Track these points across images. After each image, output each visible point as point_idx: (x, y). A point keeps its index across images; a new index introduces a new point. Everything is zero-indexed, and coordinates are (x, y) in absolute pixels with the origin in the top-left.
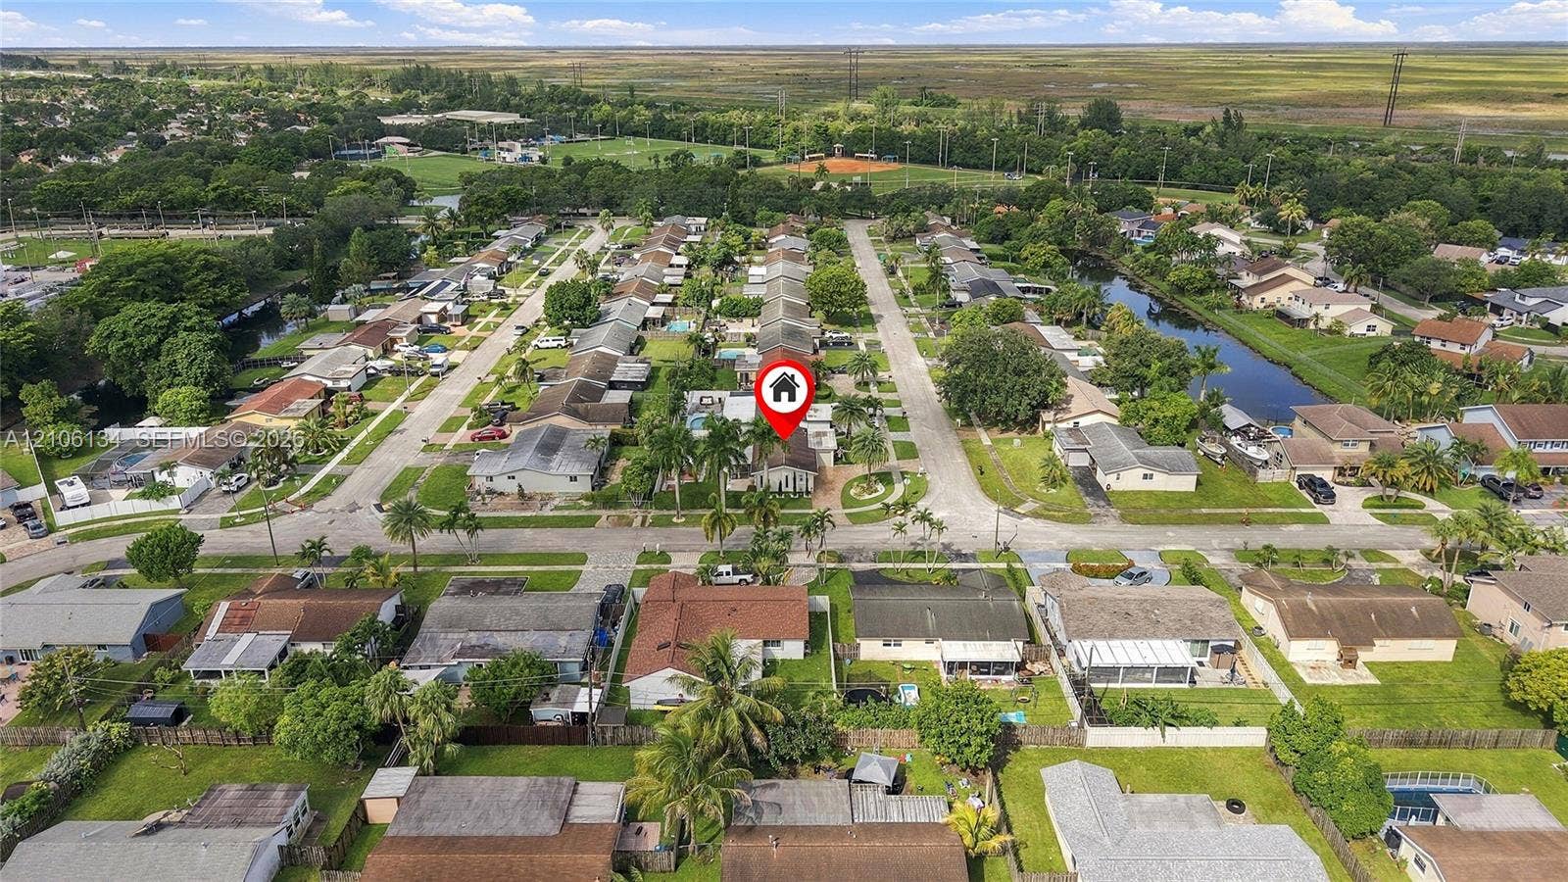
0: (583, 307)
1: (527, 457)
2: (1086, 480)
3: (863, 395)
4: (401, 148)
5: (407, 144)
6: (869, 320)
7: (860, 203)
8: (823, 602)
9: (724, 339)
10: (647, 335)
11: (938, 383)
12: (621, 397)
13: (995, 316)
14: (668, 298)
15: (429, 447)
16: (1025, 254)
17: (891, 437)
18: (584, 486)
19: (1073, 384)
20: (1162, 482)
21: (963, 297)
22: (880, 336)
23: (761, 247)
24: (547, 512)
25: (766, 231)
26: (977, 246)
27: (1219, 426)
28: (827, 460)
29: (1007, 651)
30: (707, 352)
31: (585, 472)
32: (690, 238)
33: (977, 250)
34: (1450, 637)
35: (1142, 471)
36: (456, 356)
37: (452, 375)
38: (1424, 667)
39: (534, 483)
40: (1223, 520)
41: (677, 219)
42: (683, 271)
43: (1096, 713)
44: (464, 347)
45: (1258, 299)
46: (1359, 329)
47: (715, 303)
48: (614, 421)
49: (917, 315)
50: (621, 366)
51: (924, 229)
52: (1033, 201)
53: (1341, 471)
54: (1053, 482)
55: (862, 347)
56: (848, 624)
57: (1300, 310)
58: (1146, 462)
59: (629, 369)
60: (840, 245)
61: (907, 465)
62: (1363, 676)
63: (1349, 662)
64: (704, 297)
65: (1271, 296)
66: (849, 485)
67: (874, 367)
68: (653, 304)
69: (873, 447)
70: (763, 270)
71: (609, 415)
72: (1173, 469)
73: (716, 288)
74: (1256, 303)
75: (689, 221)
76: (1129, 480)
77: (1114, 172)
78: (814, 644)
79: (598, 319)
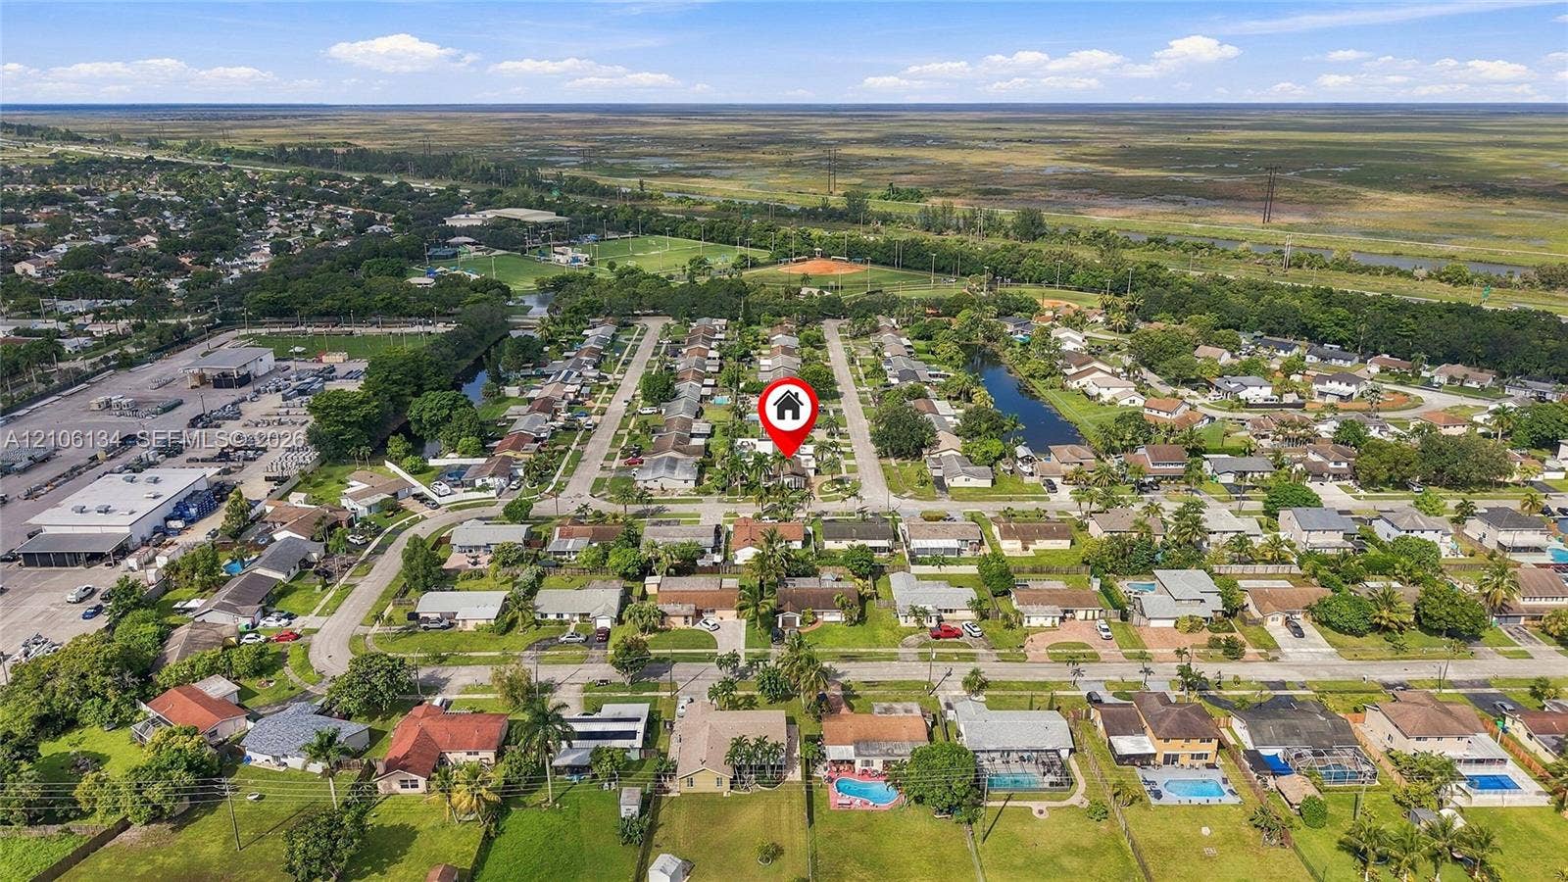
0: (667, 390)
1: (663, 471)
2: (939, 483)
3: (831, 440)
4: (472, 248)
5: (473, 244)
6: (837, 396)
7: (832, 309)
8: (810, 529)
9: (749, 408)
10: (704, 406)
11: (871, 434)
12: (700, 442)
13: (910, 395)
14: (711, 382)
15: (603, 468)
16: (938, 351)
17: (844, 463)
18: (692, 484)
19: (941, 435)
20: (974, 482)
21: (895, 381)
22: (842, 406)
23: (766, 342)
24: (675, 497)
25: (768, 331)
26: (909, 343)
27: (1013, 455)
28: (812, 473)
29: (884, 543)
30: (741, 417)
31: (692, 477)
32: (718, 336)
33: (909, 346)
34: (1066, 539)
35: (964, 477)
36: (596, 419)
37: (598, 431)
38: (1056, 551)
39: (668, 484)
40: (999, 499)
41: (705, 320)
42: (718, 362)
43: (914, 561)
44: (597, 413)
45: (1075, 382)
46: (1125, 402)
47: (742, 385)
48: (698, 454)
49: (865, 393)
50: (694, 425)
51: (876, 330)
52: (951, 308)
53: (1065, 478)
54: (924, 483)
55: (831, 413)
56: (820, 537)
57: (1094, 391)
58: (966, 473)
59: (700, 427)
60: (818, 343)
61: (852, 476)
62: (1031, 553)
63: (1026, 549)
64: (733, 381)
65: (1083, 381)
66: (822, 485)
67: (837, 425)
68: (704, 386)
69: (834, 466)
70: (769, 362)
71: (695, 451)
72: (980, 477)
73: (741, 375)
74: (1074, 385)
75: (715, 322)
76: (959, 482)
77: (1023, 278)
78: (806, 543)
79: (675, 395)
